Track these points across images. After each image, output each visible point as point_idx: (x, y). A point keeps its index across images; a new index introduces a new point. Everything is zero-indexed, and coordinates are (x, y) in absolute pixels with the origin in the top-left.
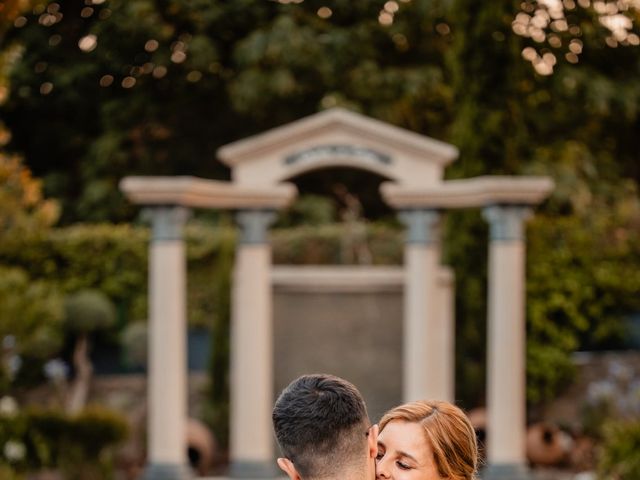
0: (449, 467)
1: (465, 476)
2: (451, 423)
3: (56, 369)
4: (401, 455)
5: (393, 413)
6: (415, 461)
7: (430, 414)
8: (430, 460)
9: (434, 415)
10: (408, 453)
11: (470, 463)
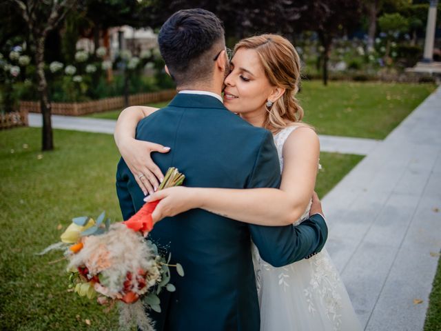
0: (275, 79)
1: (289, 84)
2: (279, 50)
3: (407, 37)
4: (243, 70)
5: (242, 43)
6: (252, 74)
7: (264, 43)
8: (263, 74)
9: (267, 44)
10: (247, 69)
11: (293, 76)
